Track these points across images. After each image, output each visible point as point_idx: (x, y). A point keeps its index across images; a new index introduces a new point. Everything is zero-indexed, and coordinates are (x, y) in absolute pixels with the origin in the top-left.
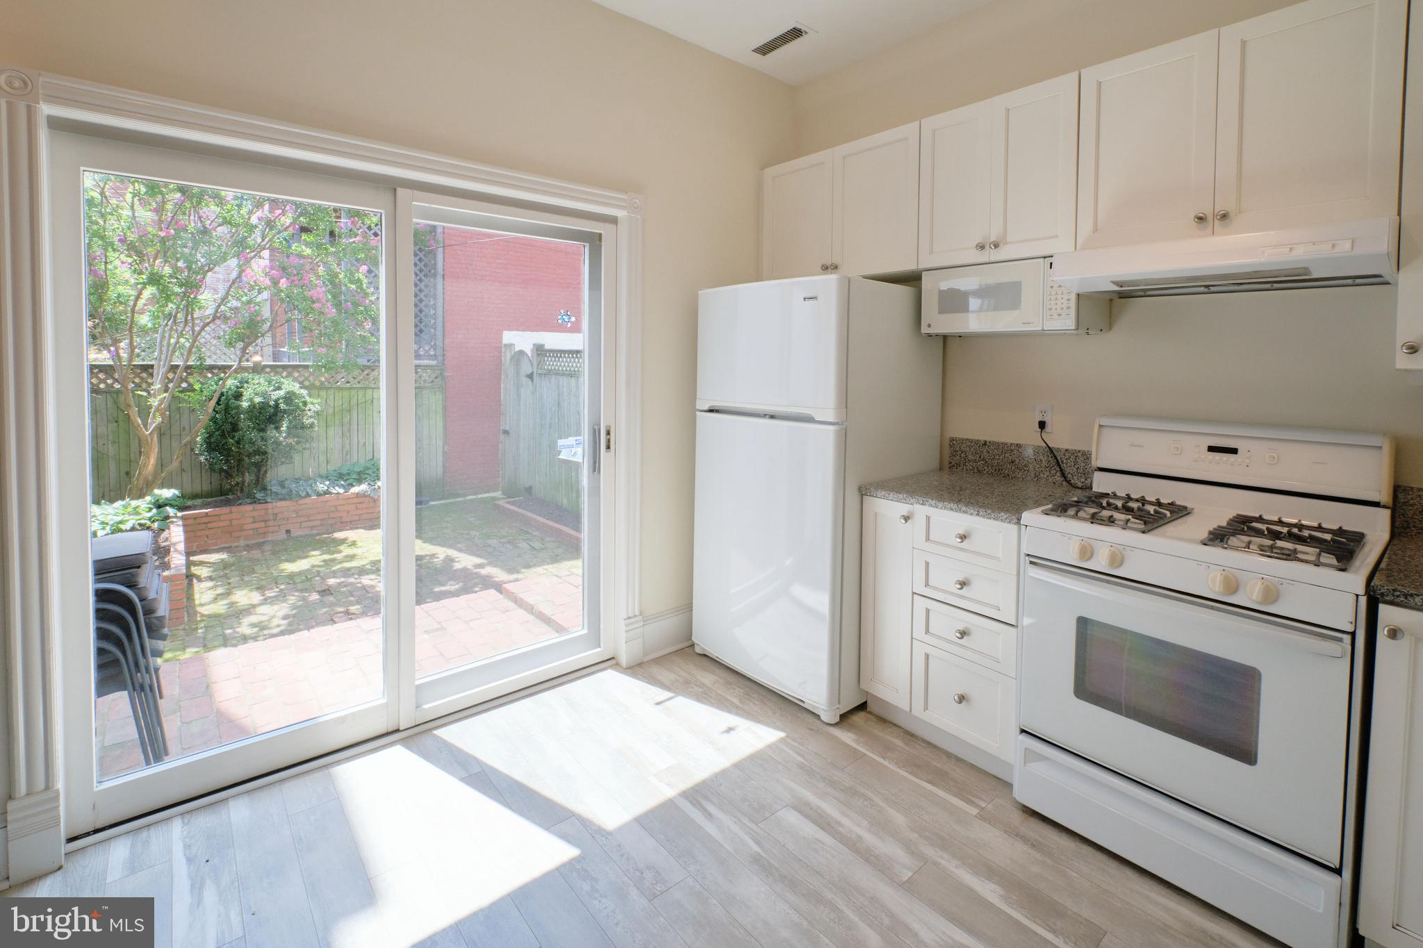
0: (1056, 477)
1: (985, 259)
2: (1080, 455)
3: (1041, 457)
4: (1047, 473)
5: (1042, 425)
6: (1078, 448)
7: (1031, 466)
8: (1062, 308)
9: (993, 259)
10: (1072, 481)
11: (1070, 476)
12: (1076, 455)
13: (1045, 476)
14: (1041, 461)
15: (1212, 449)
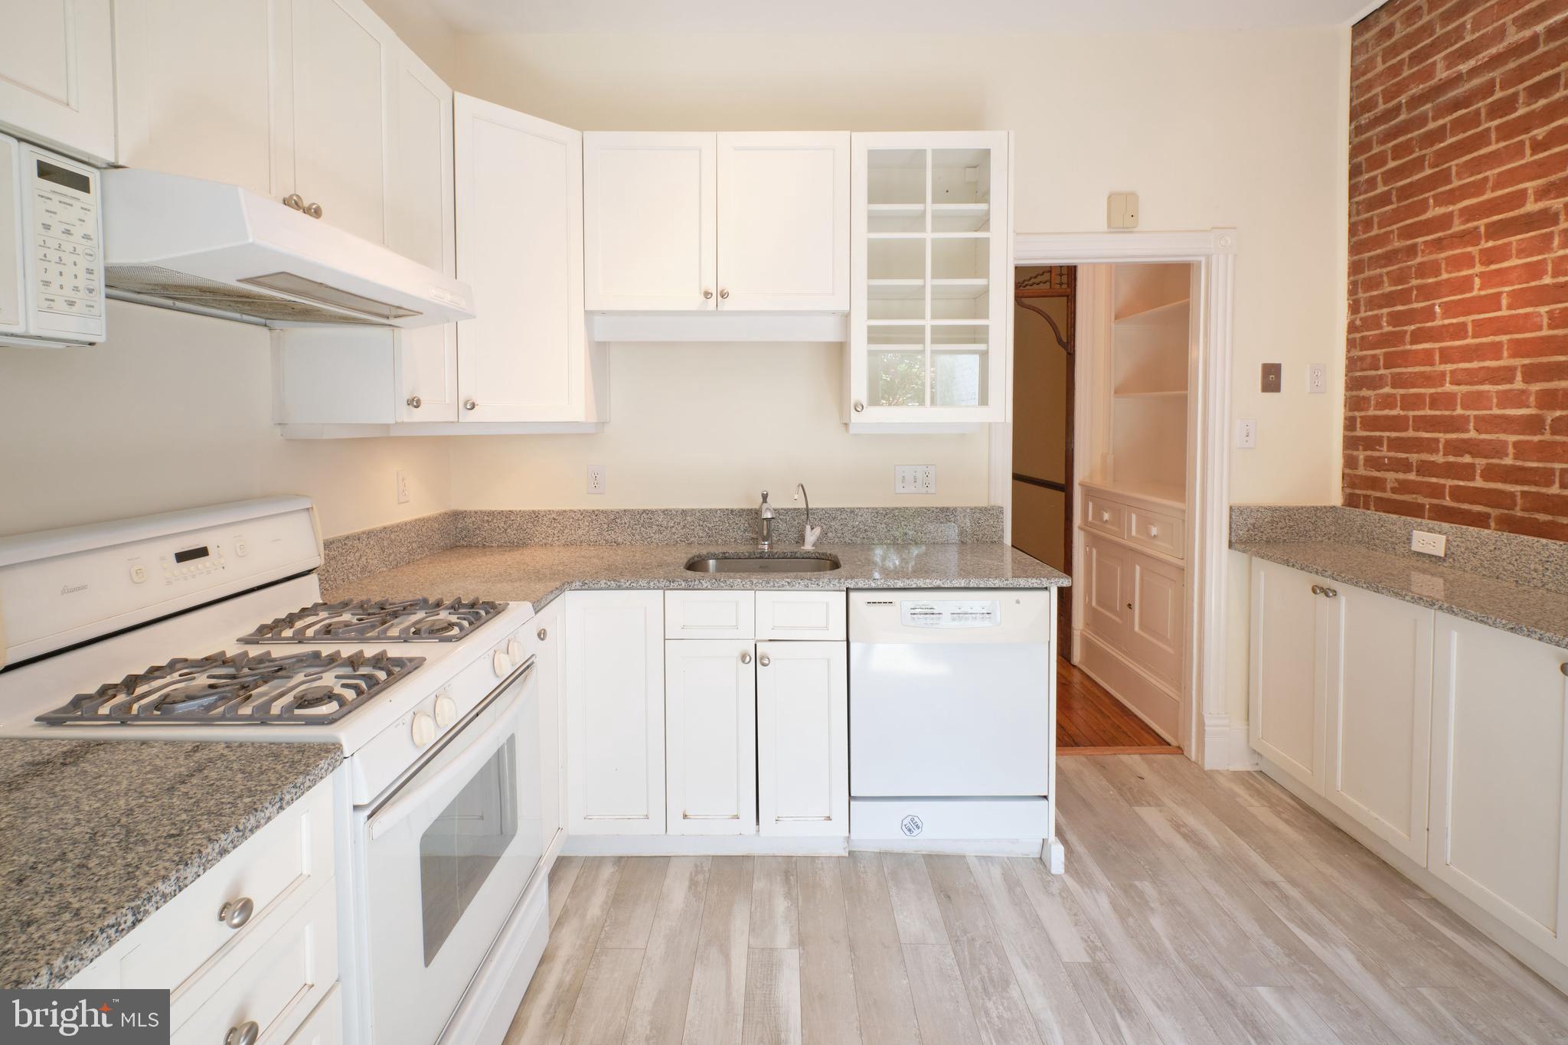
8: (76, 288)
15: (182, 557)
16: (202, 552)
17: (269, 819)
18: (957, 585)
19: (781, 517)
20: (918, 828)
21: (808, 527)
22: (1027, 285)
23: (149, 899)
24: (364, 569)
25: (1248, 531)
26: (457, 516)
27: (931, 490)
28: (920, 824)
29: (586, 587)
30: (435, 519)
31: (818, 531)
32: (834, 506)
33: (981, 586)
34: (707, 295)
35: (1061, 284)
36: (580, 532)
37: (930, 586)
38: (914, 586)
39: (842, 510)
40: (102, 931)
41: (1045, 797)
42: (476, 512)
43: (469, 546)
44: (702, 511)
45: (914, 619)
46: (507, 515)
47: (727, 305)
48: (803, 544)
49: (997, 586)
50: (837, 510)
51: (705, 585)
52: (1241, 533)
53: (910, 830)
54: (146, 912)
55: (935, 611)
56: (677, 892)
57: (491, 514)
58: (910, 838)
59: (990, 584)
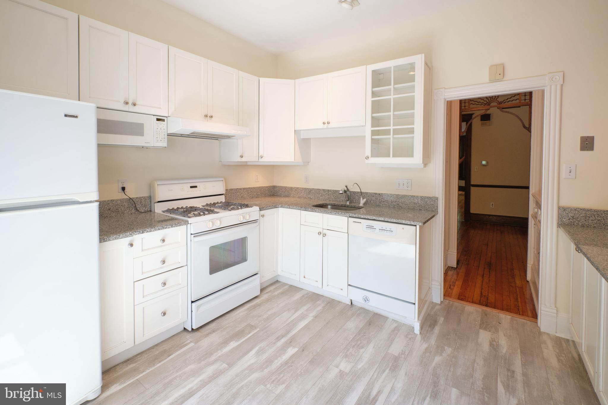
0: (132, 211)
1: (127, 110)
2: (142, 199)
3: (125, 204)
4: (128, 210)
5: (123, 189)
6: (141, 196)
7: (119, 209)
8: (162, 138)
9: (130, 110)
10: (140, 211)
11: (139, 208)
12: (141, 199)
13: (127, 212)
14: (125, 205)
15: (191, 187)
16: (196, 187)
17: (169, 228)
18: (381, 220)
19: (356, 194)
20: (368, 301)
21: (362, 198)
22: (505, 102)
23: (145, 231)
24: (242, 197)
25: (569, 219)
26: (274, 187)
27: (409, 189)
28: (369, 300)
29: (282, 207)
30: (267, 187)
31: (365, 200)
32: (374, 192)
33: (389, 221)
34: (324, 123)
35: (525, 100)
36: (302, 194)
37: (372, 219)
38: (367, 218)
39: (376, 194)
40: (137, 231)
41: (415, 304)
42: (279, 186)
43: (277, 196)
44: (333, 190)
45: (367, 229)
46: (285, 188)
47: (330, 126)
48: (360, 204)
49: (394, 222)
50: (375, 193)
51: (309, 210)
52: (564, 220)
53: (365, 301)
54: (144, 232)
55: (374, 228)
56: (298, 296)
57: (282, 187)
58: (365, 303)
59: (392, 220)
